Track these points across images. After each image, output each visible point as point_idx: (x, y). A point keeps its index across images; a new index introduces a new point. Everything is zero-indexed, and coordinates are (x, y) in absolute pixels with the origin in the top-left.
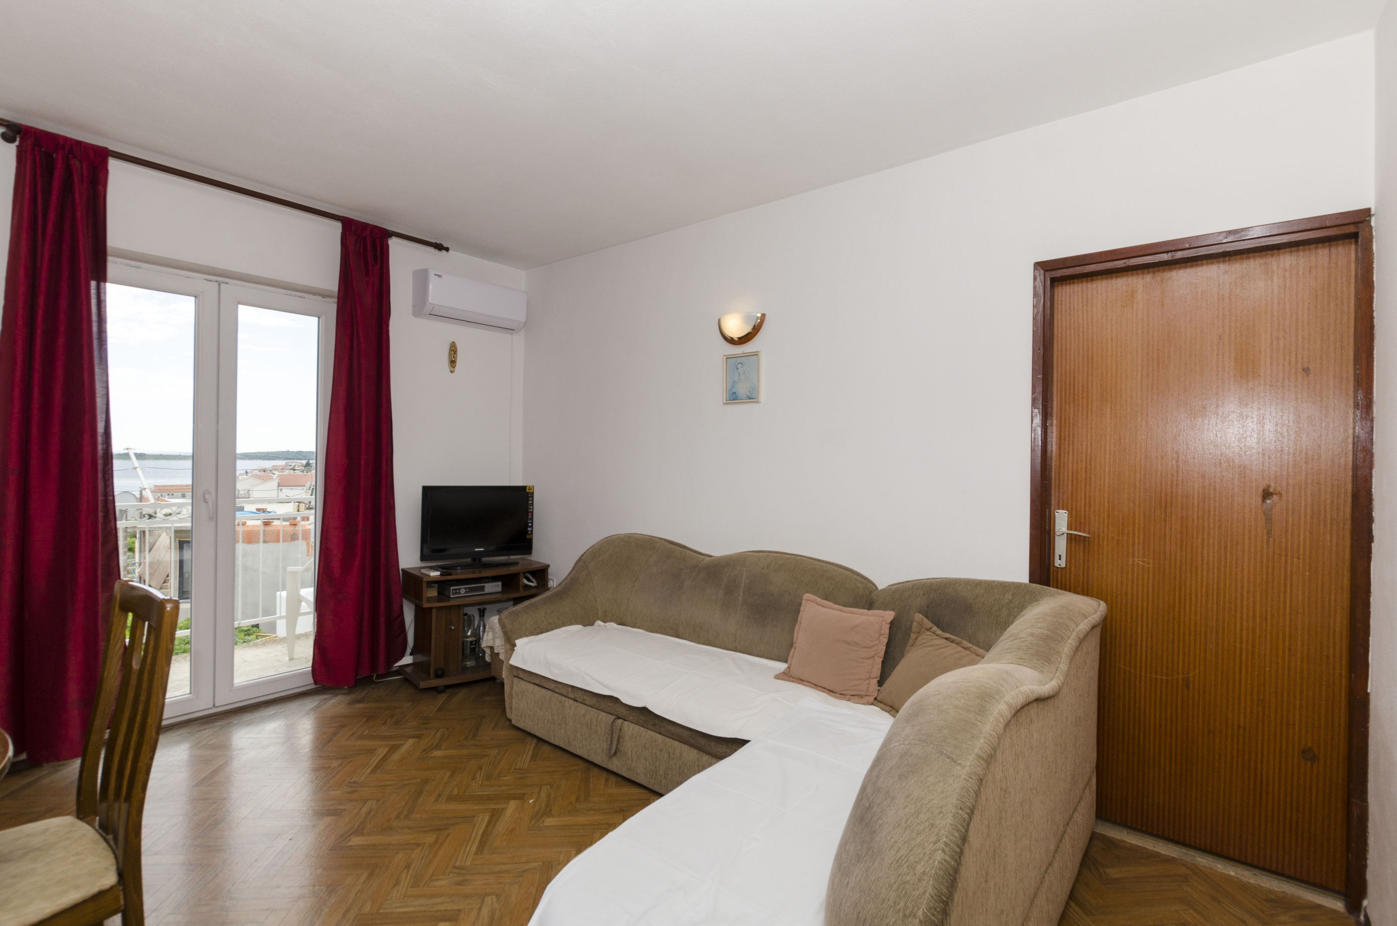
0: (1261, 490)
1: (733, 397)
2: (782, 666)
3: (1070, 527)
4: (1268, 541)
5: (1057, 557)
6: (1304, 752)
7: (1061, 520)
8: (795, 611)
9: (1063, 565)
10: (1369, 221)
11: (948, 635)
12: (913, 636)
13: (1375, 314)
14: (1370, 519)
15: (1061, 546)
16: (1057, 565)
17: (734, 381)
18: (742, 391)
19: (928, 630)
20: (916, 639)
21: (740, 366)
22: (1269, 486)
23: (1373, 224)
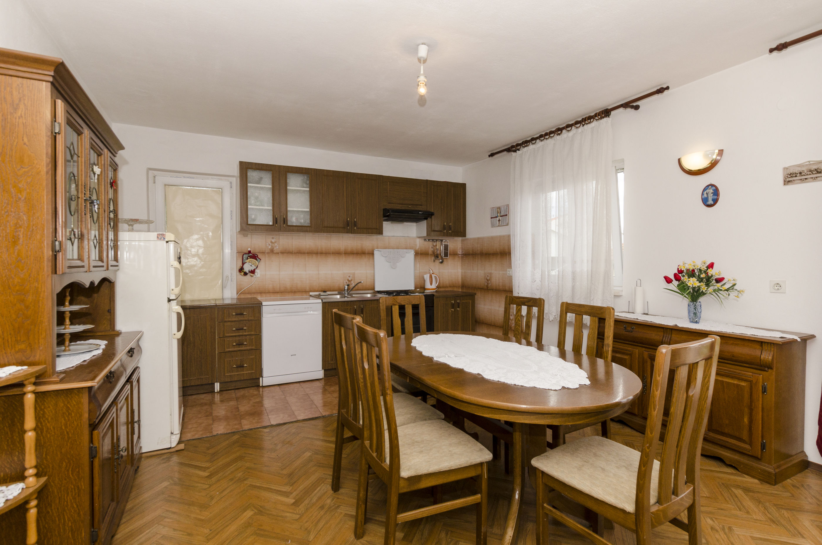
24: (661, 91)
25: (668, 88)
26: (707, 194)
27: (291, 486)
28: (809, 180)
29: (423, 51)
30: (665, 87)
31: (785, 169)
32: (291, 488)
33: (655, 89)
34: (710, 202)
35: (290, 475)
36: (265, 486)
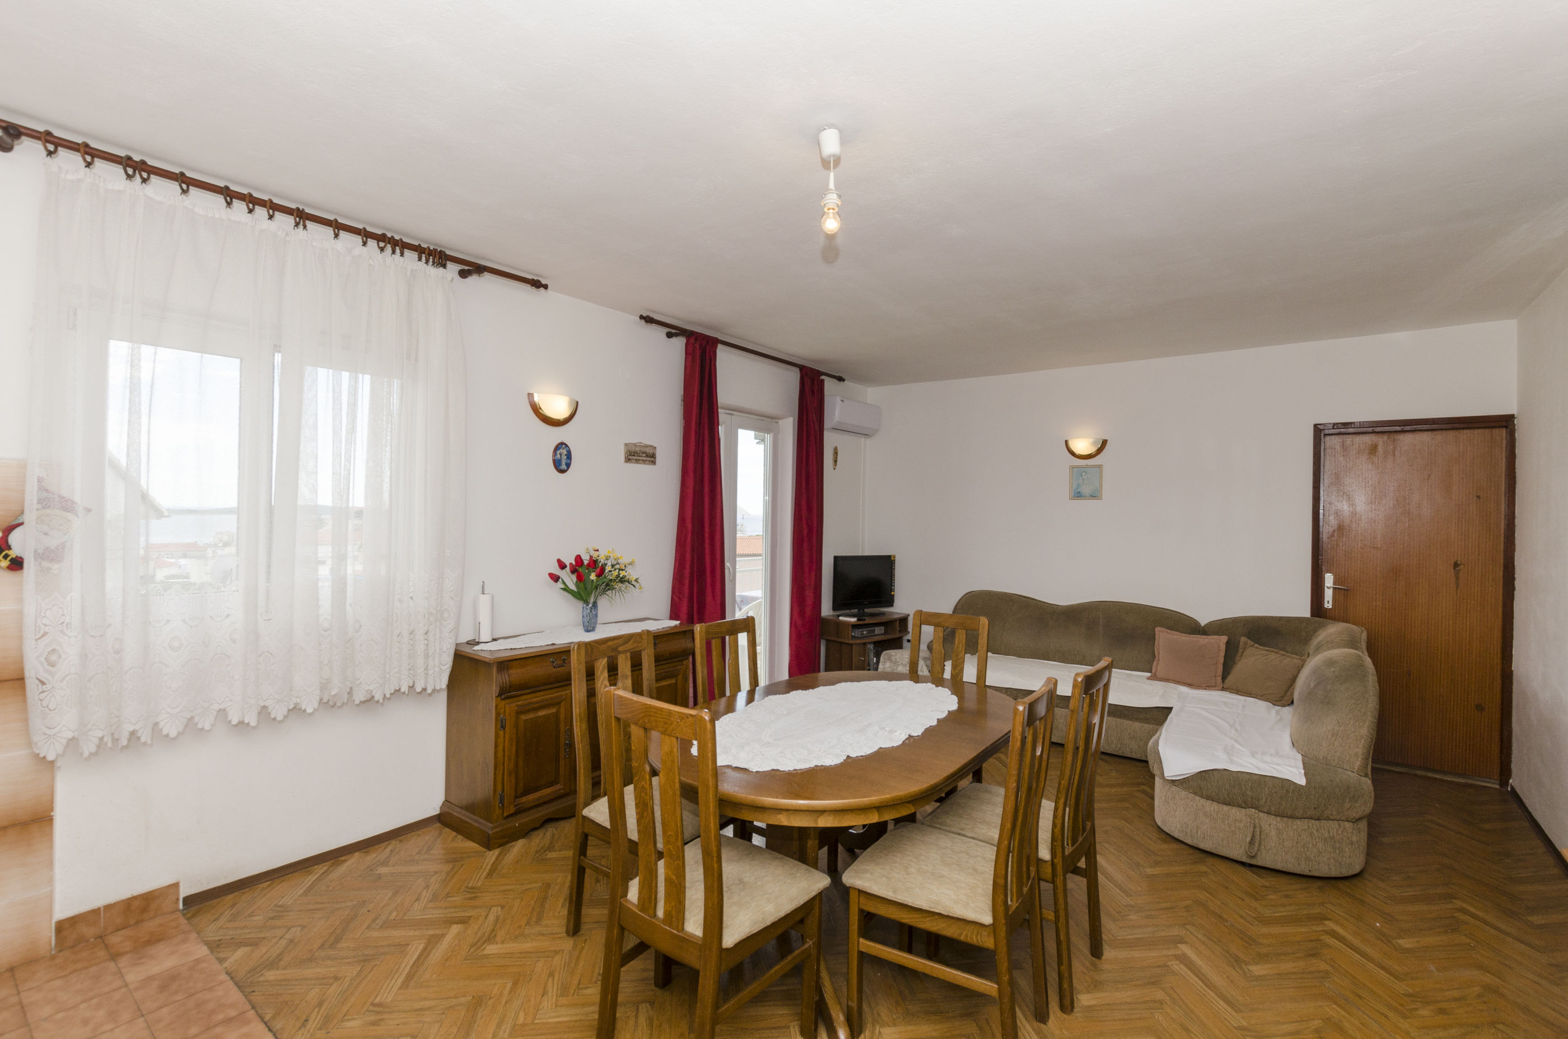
0: (1452, 563)
1: (1078, 495)
2: (1149, 674)
3: (1334, 583)
4: (1457, 591)
5: (1326, 602)
6: (1477, 706)
7: (1329, 579)
8: (1152, 638)
9: (1330, 607)
10: (1514, 421)
11: (1267, 648)
12: (1240, 650)
13: (1516, 471)
14: (1513, 579)
15: (1328, 595)
16: (1326, 606)
17: (1079, 484)
18: (1086, 490)
19: (1252, 646)
20: (1243, 652)
21: (1083, 474)
22: (1457, 560)
23: (1515, 422)
24: (537, 284)
25: (546, 287)
26: (560, 455)
27: (1168, 966)
28: (647, 462)
29: (831, 143)
30: (544, 282)
31: (626, 445)
32: (1169, 963)
33: (530, 277)
34: (564, 467)
35: (1154, 982)
36: (1211, 993)
